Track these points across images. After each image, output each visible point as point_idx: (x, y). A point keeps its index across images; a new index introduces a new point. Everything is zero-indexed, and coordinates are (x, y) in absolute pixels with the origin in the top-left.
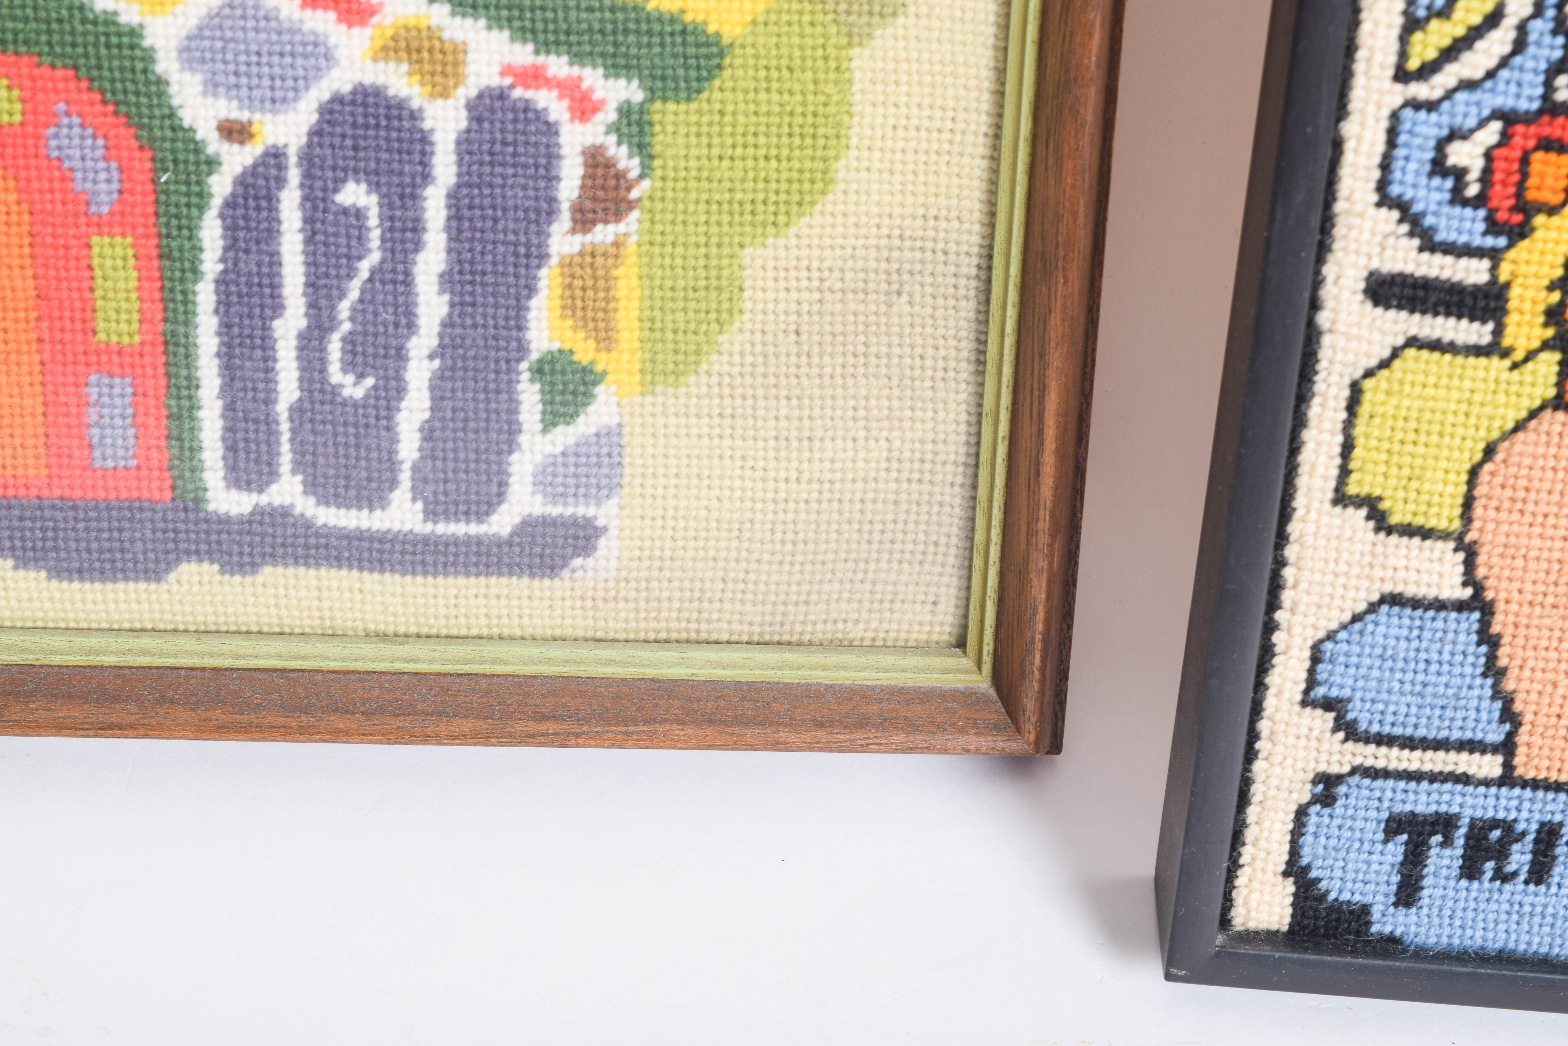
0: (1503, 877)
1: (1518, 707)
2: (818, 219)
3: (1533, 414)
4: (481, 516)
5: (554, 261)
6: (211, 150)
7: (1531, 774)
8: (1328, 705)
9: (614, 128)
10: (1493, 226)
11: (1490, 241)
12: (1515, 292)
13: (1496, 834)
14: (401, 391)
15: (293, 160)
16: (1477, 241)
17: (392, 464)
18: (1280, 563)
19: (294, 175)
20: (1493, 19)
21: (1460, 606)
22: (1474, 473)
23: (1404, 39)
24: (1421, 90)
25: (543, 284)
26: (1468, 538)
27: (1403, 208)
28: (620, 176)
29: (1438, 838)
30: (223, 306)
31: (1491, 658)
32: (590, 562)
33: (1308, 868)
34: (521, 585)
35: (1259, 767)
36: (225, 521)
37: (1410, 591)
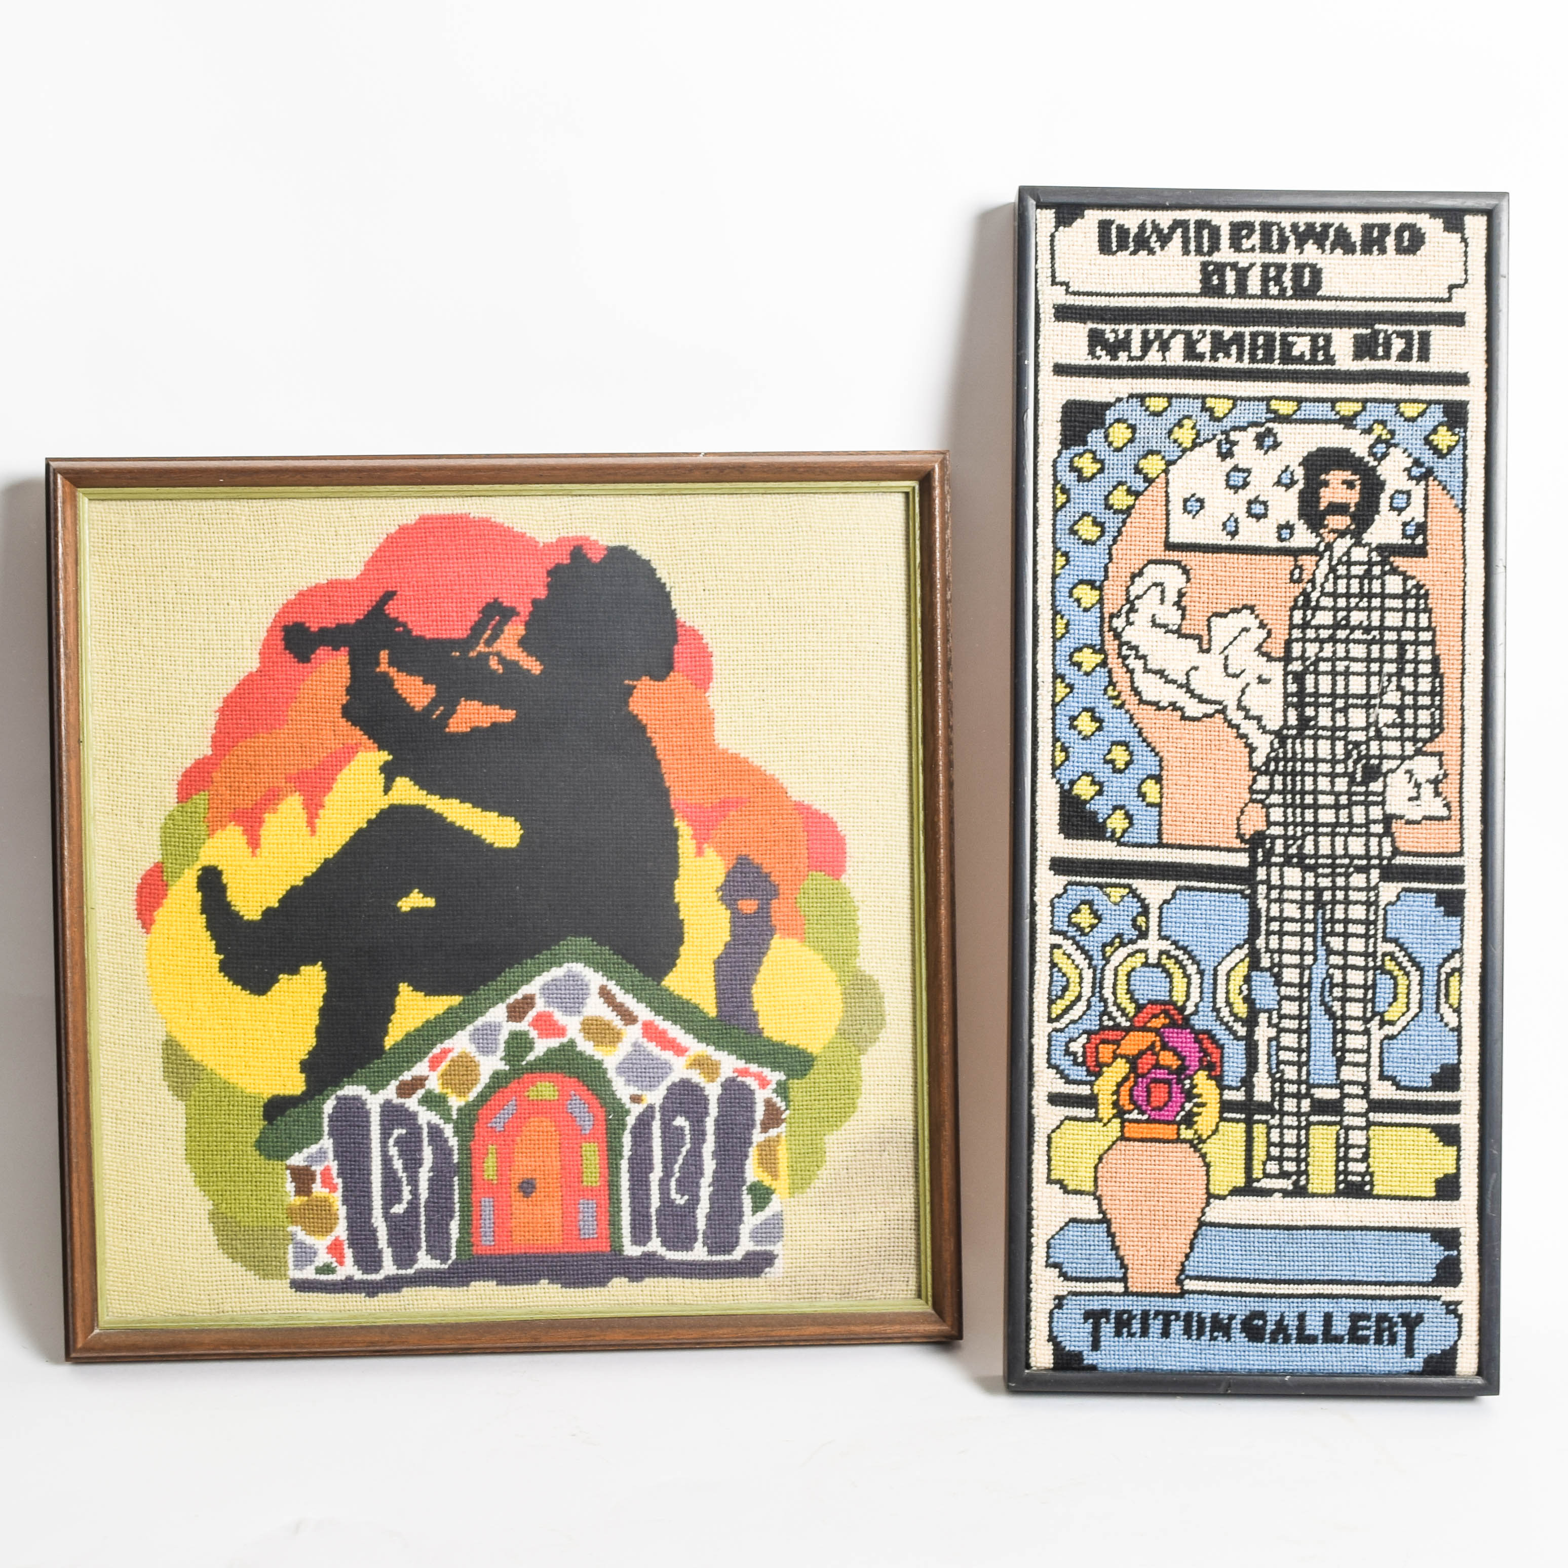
0: (1131, 1335)
1: (1126, 1262)
2: (852, 1123)
3: (1114, 1143)
4: (729, 1252)
5: (755, 1144)
6: (627, 1107)
7: (1135, 1290)
8: (1055, 1265)
9: (775, 1091)
10: (1089, 1073)
11: (1089, 1078)
12: (1100, 1097)
13: (1125, 1316)
14: (698, 1201)
15: (657, 1109)
16: (1084, 1078)
17: (695, 1232)
18: (1030, 1209)
19: (658, 1115)
20: (1079, 998)
21: (1099, 1222)
22: (1096, 1167)
23: (1049, 1008)
24: (1057, 1025)
25: (751, 1154)
26: (1098, 1193)
27: (1056, 1067)
28: (778, 1109)
29: (1103, 1320)
30: (631, 1170)
31: (1113, 1242)
32: (772, 1270)
33: (1056, 1337)
34: (745, 1281)
35: (1032, 1294)
36: (631, 1258)
37: (1079, 1216)
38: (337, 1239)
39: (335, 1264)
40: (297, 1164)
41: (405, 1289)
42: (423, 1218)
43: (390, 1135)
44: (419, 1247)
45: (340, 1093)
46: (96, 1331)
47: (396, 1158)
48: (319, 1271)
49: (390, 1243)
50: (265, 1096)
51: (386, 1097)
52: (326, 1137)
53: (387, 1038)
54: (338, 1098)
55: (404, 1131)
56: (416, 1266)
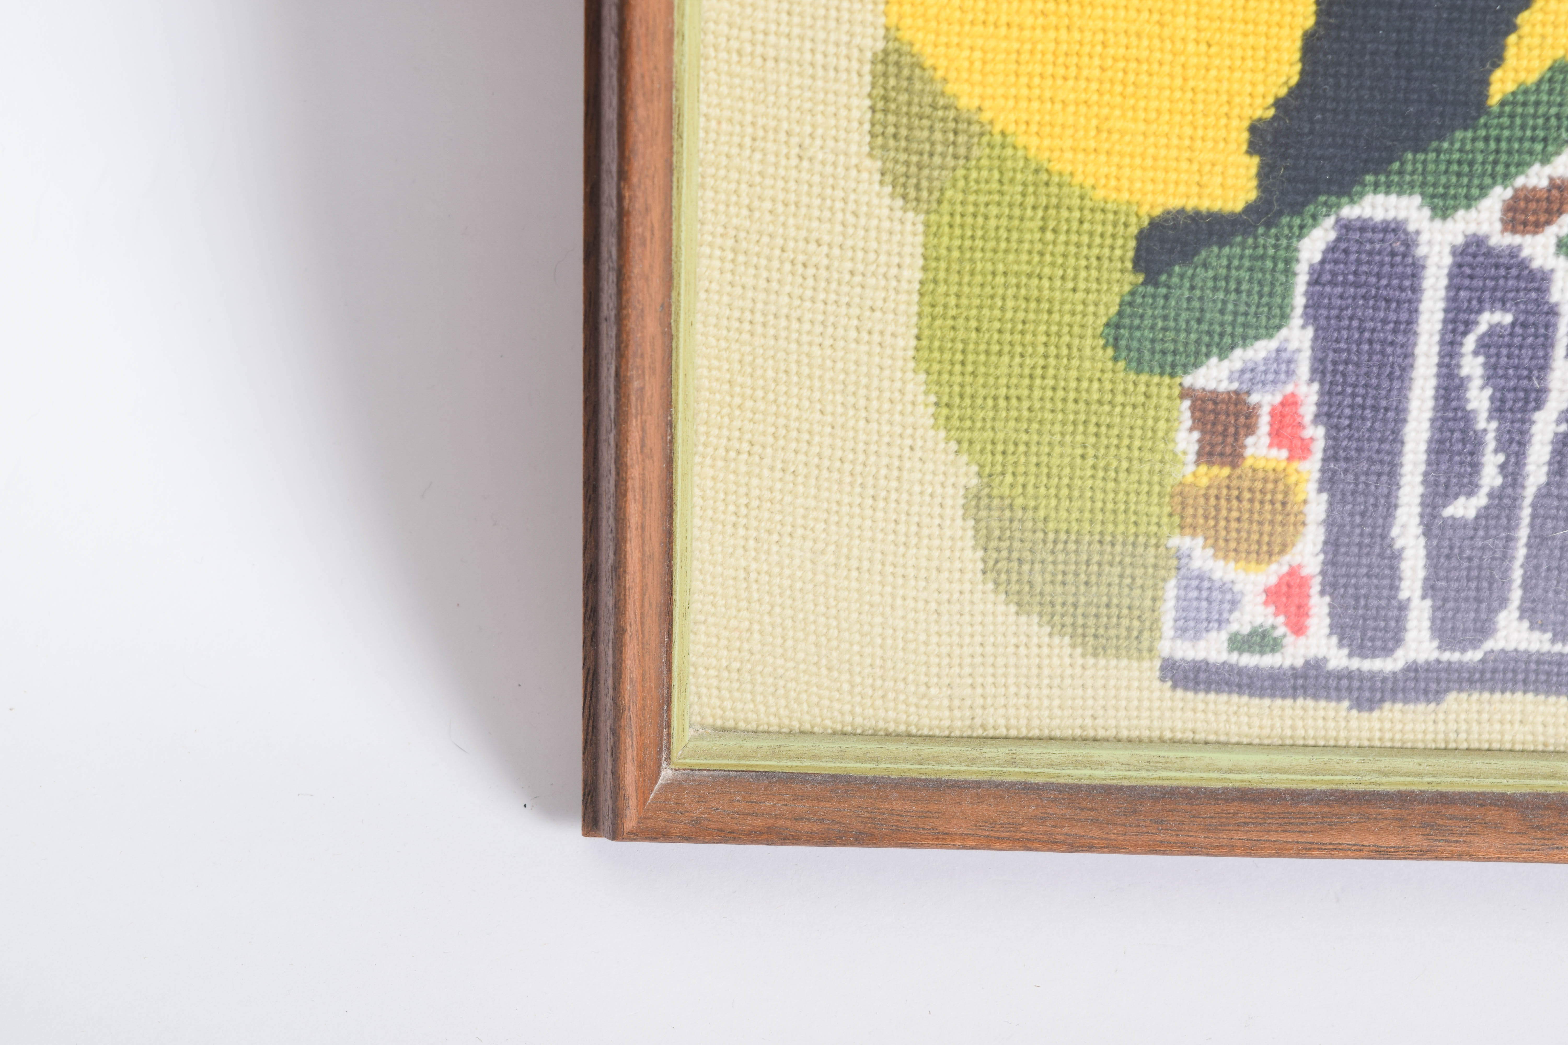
38: (1293, 572)
39: (1281, 630)
40: (1211, 385)
41: (1452, 696)
42: (1523, 533)
43: (1469, 326)
44: (1504, 602)
45: (1350, 212)
46: (667, 774)
47: (1477, 382)
48: (1238, 643)
49: (1430, 588)
50: (1144, 210)
51: (1472, 229)
52: (1297, 319)
53: (1497, 75)
54: (1345, 228)
55: (1508, 318)
56: (1489, 645)
